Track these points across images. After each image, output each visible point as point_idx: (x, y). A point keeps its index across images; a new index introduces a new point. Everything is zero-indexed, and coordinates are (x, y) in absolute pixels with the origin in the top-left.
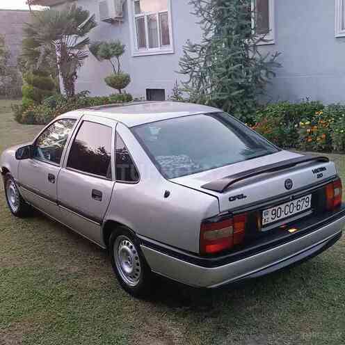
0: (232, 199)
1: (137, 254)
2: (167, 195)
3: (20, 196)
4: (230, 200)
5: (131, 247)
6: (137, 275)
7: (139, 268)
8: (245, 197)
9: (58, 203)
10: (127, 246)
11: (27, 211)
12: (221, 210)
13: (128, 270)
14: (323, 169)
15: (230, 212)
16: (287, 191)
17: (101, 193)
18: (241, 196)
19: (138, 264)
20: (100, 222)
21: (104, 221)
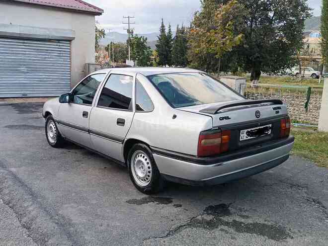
0: (222, 119)
1: (150, 165)
2: (175, 117)
3: (59, 132)
4: (220, 120)
5: (146, 160)
6: (147, 179)
7: (150, 174)
8: (230, 118)
9: (89, 131)
10: (142, 158)
11: (62, 142)
12: (214, 126)
13: (141, 175)
14: (279, 108)
15: (220, 128)
16: (257, 119)
17: (124, 120)
18: (227, 118)
19: (149, 172)
20: (122, 141)
21: (125, 140)
